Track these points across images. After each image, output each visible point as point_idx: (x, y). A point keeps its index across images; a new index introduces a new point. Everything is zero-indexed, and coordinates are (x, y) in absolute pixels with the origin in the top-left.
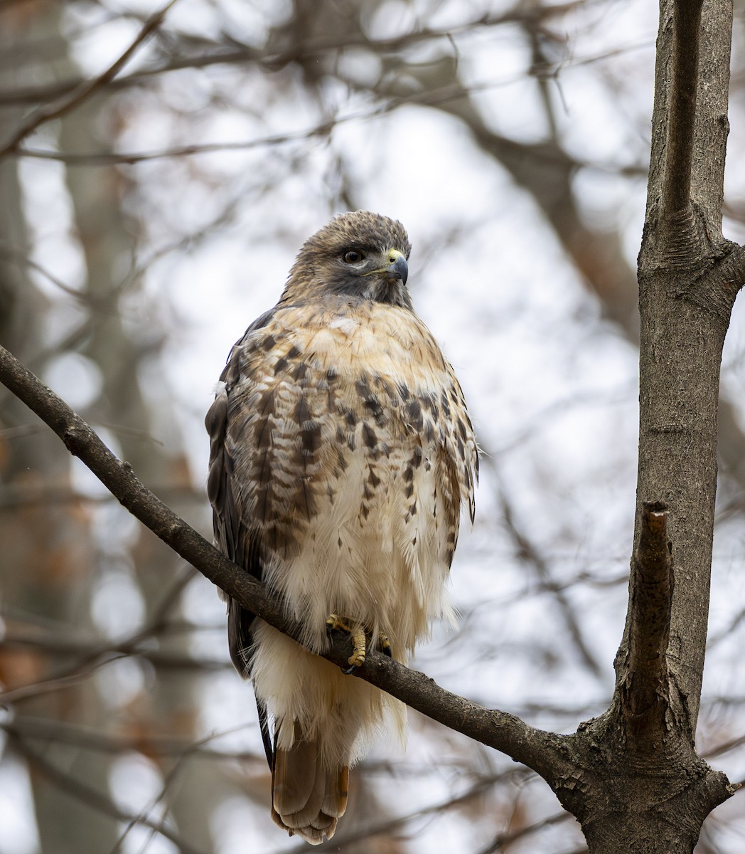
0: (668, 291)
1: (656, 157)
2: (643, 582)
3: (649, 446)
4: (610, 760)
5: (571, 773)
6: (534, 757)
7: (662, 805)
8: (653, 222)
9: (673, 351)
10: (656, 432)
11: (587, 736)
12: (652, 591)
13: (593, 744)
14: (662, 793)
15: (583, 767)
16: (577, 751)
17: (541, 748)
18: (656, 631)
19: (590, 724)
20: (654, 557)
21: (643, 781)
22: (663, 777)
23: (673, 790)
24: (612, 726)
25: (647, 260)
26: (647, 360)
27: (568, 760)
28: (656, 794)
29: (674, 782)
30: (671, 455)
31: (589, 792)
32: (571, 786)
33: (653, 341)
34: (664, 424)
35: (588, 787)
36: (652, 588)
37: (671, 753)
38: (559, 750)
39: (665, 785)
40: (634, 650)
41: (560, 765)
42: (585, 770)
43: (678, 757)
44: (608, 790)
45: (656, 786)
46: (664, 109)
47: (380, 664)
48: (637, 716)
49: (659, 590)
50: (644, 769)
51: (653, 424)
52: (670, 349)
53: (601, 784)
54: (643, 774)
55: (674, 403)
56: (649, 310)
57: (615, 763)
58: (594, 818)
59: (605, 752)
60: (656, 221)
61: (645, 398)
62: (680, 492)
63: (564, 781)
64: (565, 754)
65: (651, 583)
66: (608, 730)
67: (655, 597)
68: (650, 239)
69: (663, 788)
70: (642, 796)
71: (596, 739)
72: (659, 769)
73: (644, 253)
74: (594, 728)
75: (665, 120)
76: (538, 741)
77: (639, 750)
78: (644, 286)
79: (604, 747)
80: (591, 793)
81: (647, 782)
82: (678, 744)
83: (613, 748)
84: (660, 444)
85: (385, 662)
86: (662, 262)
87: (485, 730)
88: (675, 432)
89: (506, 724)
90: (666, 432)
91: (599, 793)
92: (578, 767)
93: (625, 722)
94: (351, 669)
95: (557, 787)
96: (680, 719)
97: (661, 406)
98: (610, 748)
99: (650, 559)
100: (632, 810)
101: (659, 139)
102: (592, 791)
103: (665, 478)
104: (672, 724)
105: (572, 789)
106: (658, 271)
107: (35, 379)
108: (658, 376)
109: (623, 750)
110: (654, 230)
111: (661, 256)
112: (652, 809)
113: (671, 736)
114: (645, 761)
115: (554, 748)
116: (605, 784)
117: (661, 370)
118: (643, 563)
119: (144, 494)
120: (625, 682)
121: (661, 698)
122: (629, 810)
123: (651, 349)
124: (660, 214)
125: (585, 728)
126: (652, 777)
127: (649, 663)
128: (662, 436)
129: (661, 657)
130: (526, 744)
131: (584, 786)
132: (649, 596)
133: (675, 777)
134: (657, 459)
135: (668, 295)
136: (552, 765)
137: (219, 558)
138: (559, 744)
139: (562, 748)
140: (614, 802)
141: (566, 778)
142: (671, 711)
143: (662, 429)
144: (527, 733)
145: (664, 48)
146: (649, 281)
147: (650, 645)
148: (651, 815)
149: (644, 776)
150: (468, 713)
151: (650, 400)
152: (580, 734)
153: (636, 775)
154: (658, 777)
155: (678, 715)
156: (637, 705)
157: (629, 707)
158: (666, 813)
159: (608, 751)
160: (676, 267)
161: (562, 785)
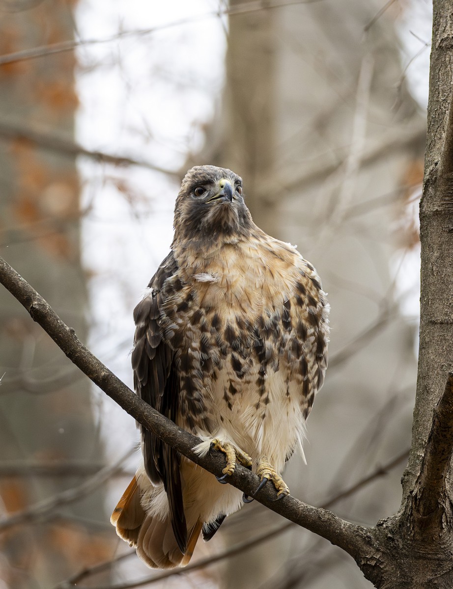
0: (443, 227)
1: (432, 134)
2: (440, 426)
3: (428, 332)
4: (401, 546)
5: (373, 555)
6: (347, 542)
7: (437, 578)
8: (433, 179)
9: (446, 268)
10: (434, 323)
11: (384, 529)
12: (445, 433)
13: (389, 535)
14: (437, 571)
15: (382, 550)
16: (377, 539)
17: (352, 536)
18: (443, 460)
19: (387, 521)
20: (450, 410)
21: (425, 562)
22: (438, 559)
23: (445, 568)
24: (403, 523)
25: (428, 205)
26: (427, 273)
27: (371, 545)
28: (433, 571)
29: (445, 563)
30: (445, 339)
31: (385, 567)
32: (373, 563)
33: (432, 260)
34: (440, 318)
35: (385, 564)
36: (445, 431)
37: (444, 544)
38: (365, 539)
39: (439, 565)
40: (426, 472)
41: (365, 548)
42: (383, 553)
43: (448, 546)
44: (399, 566)
45: (433, 566)
46: (438, 101)
47: (243, 474)
48: (424, 517)
49: (450, 433)
50: (426, 554)
51: (431, 318)
52: (444, 266)
53: (395, 562)
54: (424, 557)
55: (447, 303)
56: (429, 239)
57: (405, 549)
58: (389, 585)
59: (398, 541)
60: (436, 178)
61: (425, 299)
62: (450, 365)
63: (368, 560)
64: (369, 541)
65: (445, 428)
66: (400, 526)
67: (446, 438)
68: (430, 190)
69: (438, 567)
70: (424, 572)
71: (391, 531)
72: (436, 554)
73: (425, 200)
74: (389, 524)
75: (439, 109)
76: (351, 531)
77: (423, 541)
78: (425, 222)
79: (397, 537)
80: (387, 568)
81: (427, 562)
82: (449, 538)
83: (403, 538)
84: (437, 332)
85: (246, 473)
86: (439, 206)
87: (314, 522)
88: (447, 323)
89: (328, 519)
90: (441, 323)
91: (392, 569)
92: (378, 550)
93: (414, 521)
94: (223, 477)
95: (363, 563)
96: (450, 520)
97: (437, 305)
98: (401, 538)
99: (447, 411)
100: (416, 581)
101: (434, 122)
102: (388, 567)
103: (440, 355)
104: (445, 524)
105: (373, 565)
106: (436, 213)
107: (10, 268)
108: (436, 285)
109: (411, 540)
110: (434, 184)
111: (438, 203)
112: (430, 581)
113: (444, 532)
114: (426, 548)
115: (361, 537)
116: (397, 563)
117: (438, 281)
118: (442, 414)
119: (83, 350)
120: (416, 494)
121: (442, 506)
122: (414, 581)
123: (430, 266)
124: (439, 174)
125: (383, 524)
126: (431, 559)
127: (435, 482)
128: (439, 326)
129: (443, 478)
130: (342, 533)
131: (382, 563)
132: (442, 436)
133: (446, 560)
134: (435, 341)
135: (444, 229)
136: (360, 548)
137: (134, 397)
138: (365, 534)
139: (367, 537)
140: (403, 575)
141: (369, 557)
142: (446, 515)
143: (439, 321)
144: (342, 525)
145: (437, 59)
146: (429, 219)
147: (438, 470)
148: (429, 585)
149: (425, 558)
150: (302, 510)
151: (430, 301)
152: (379, 528)
153: (420, 558)
154: (435, 559)
155: (449, 518)
156: (424, 510)
157: (418, 511)
158: (439, 584)
159: (400, 540)
160: (449, 210)
161: (367, 562)
